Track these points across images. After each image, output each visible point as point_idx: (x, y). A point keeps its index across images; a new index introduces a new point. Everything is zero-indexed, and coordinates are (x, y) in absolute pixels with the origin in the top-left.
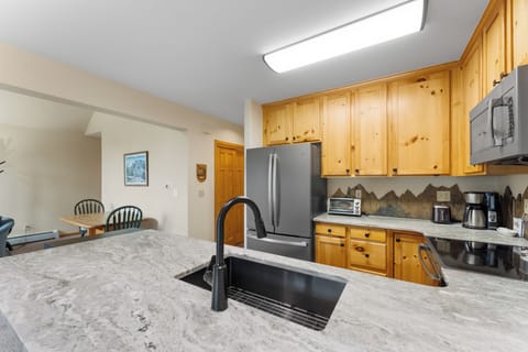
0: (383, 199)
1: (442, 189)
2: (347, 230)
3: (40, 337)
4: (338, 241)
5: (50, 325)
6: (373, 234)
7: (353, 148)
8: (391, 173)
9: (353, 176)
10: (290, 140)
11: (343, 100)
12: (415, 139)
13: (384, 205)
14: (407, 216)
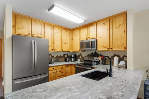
0: (56, 57)
1: (66, 54)
2: (58, 67)
3: (135, 90)
4: (55, 71)
5: (131, 91)
6: (63, 66)
7: (53, 43)
8: (61, 51)
9: (53, 51)
10: (30, 35)
11: (50, 27)
12: (65, 43)
13: (56, 59)
14: (60, 61)
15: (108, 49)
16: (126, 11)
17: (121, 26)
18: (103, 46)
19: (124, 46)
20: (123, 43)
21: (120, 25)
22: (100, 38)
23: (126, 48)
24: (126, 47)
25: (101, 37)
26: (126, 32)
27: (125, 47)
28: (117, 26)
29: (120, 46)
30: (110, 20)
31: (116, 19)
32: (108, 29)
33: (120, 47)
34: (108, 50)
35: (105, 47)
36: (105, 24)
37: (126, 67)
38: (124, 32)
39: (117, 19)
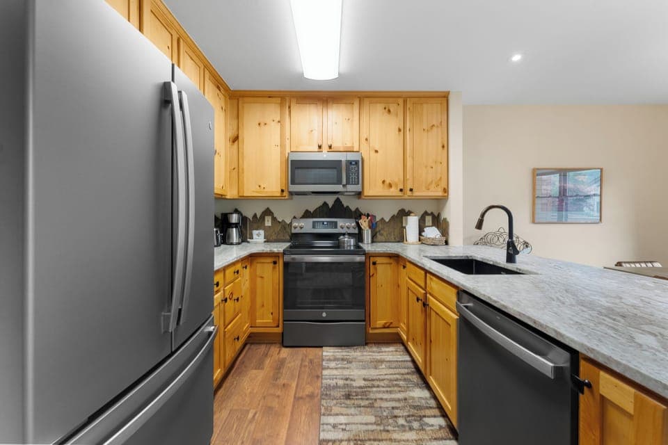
15: (401, 190)
16: (448, 93)
17: (435, 129)
18: (384, 182)
19: (443, 185)
20: (438, 178)
21: (433, 126)
22: (373, 153)
23: (446, 191)
24: (446, 187)
25: (376, 151)
26: (445, 147)
27: (444, 189)
28: (425, 127)
29: (433, 185)
30: (405, 102)
31: (422, 104)
32: (400, 130)
33: (432, 187)
34: (400, 194)
35: (390, 186)
36: (389, 111)
37: (447, 243)
38: (443, 147)
39: (425, 105)
